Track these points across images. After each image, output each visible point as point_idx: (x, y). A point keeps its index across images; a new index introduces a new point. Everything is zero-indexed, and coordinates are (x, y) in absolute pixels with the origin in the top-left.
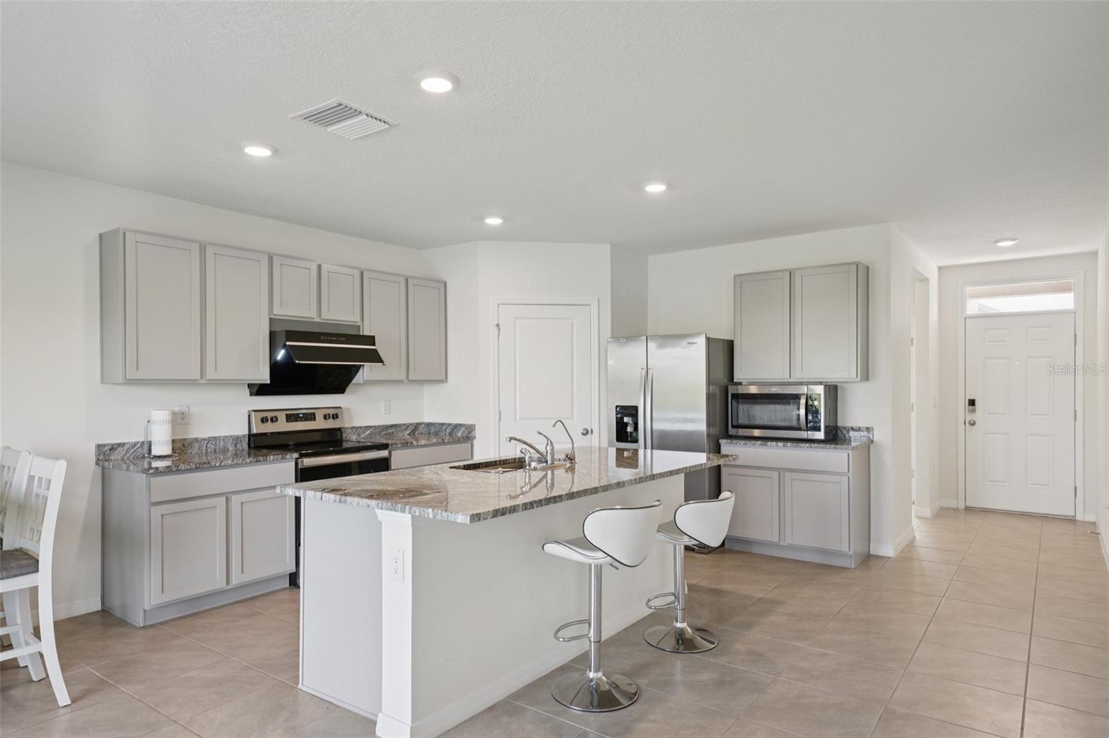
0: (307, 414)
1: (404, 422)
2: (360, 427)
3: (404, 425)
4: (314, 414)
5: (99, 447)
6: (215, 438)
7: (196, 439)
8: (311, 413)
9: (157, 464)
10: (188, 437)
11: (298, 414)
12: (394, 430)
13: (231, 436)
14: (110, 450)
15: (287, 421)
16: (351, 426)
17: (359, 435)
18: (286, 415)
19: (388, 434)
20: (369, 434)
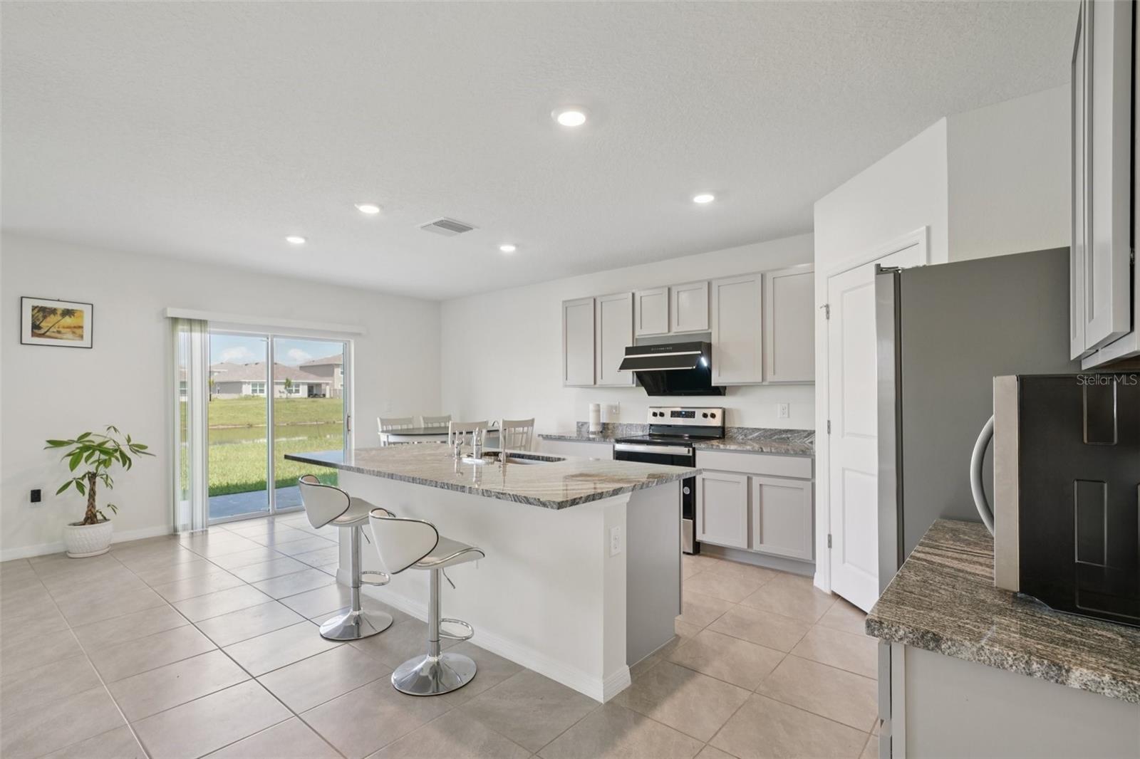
0: (688, 412)
1: (804, 429)
2: (747, 429)
3: (804, 431)
4: (694, 412)
5: (578, 423)
6: (631, 425)
7: (620, 424)
8: (691, 412)
9: (591, 436)
10: (617, 422)
11: (681, 412)
12: (789, 436)
13: (640, 425)
14: (582, 425)
15: (671, 417)
16: (737, 426)
17: (746, 435)
18: (672, 412)
19: (781, 439)
20: (757, 437)
